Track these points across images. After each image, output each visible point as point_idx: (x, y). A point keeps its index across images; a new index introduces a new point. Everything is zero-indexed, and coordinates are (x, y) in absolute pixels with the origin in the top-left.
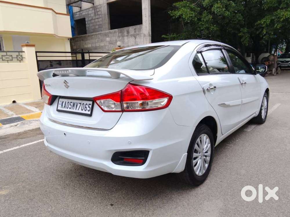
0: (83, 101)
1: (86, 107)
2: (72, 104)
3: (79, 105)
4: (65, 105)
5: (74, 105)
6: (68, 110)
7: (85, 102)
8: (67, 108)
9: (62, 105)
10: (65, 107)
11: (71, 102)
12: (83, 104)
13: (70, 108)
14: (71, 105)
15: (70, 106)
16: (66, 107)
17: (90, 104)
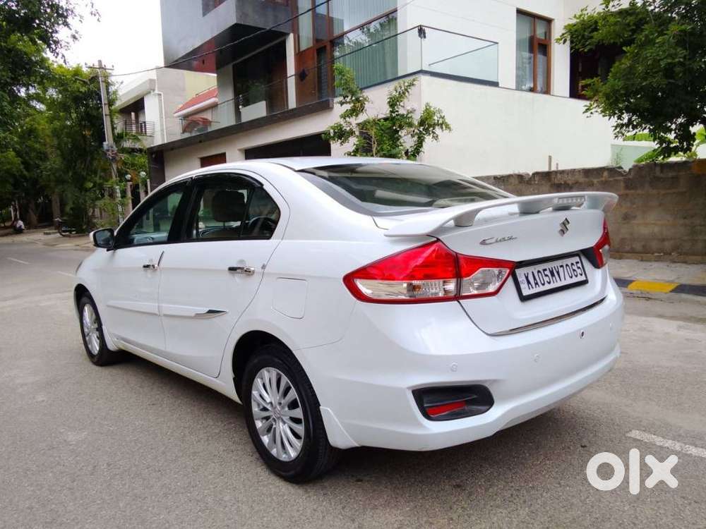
0: (564, 260)
1: (574, 270)
2: (547, 272)
3: (561, 270)
4: (535, 279)
5: (553, 275)
6: (547, 287)
7: (569, 261)
8: (543, 284)
9: (529, 282)
10: (536, 284)
11: (545, 270)
12: (567, 265)
13: (549, 283)
14: (546, 275)
15: (546, 279)
16: (539, 284)
17: (577, 263)
